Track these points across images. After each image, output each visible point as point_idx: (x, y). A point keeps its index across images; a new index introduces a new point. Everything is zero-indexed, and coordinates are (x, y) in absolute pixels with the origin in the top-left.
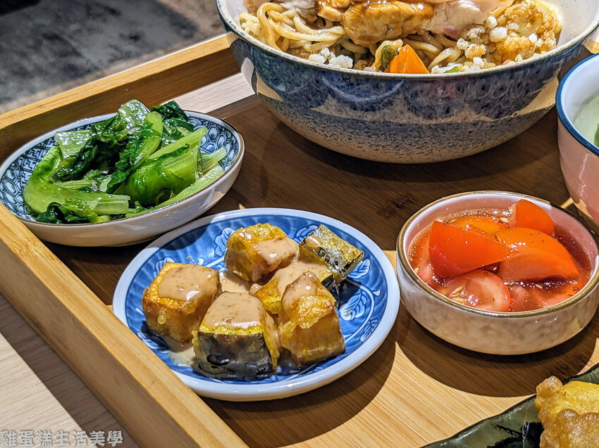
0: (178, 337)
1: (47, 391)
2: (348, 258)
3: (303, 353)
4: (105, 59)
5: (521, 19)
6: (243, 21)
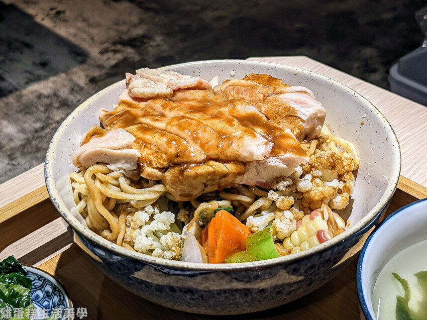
4: (22, 83)
5: (324, 167)
6: (73, 181)
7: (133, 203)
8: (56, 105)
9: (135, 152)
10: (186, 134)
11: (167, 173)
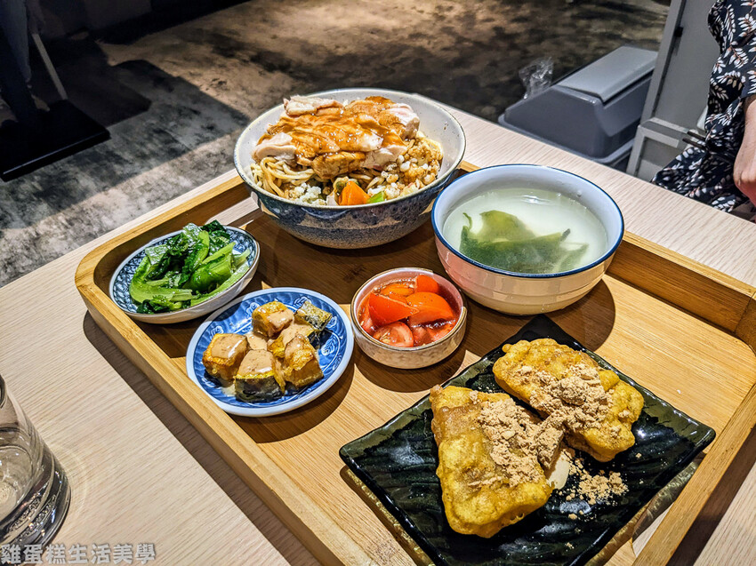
0: (226, 379)
1: (154, 415)
2: (322, 320)
3: (299, 382)
4: (193, 144)
5: (418, 156)
6: (252, 169)
7: (293, 182)
8: (224, 162)
9: (293, 147)
10: (326, 135)
11: (314, 161)
